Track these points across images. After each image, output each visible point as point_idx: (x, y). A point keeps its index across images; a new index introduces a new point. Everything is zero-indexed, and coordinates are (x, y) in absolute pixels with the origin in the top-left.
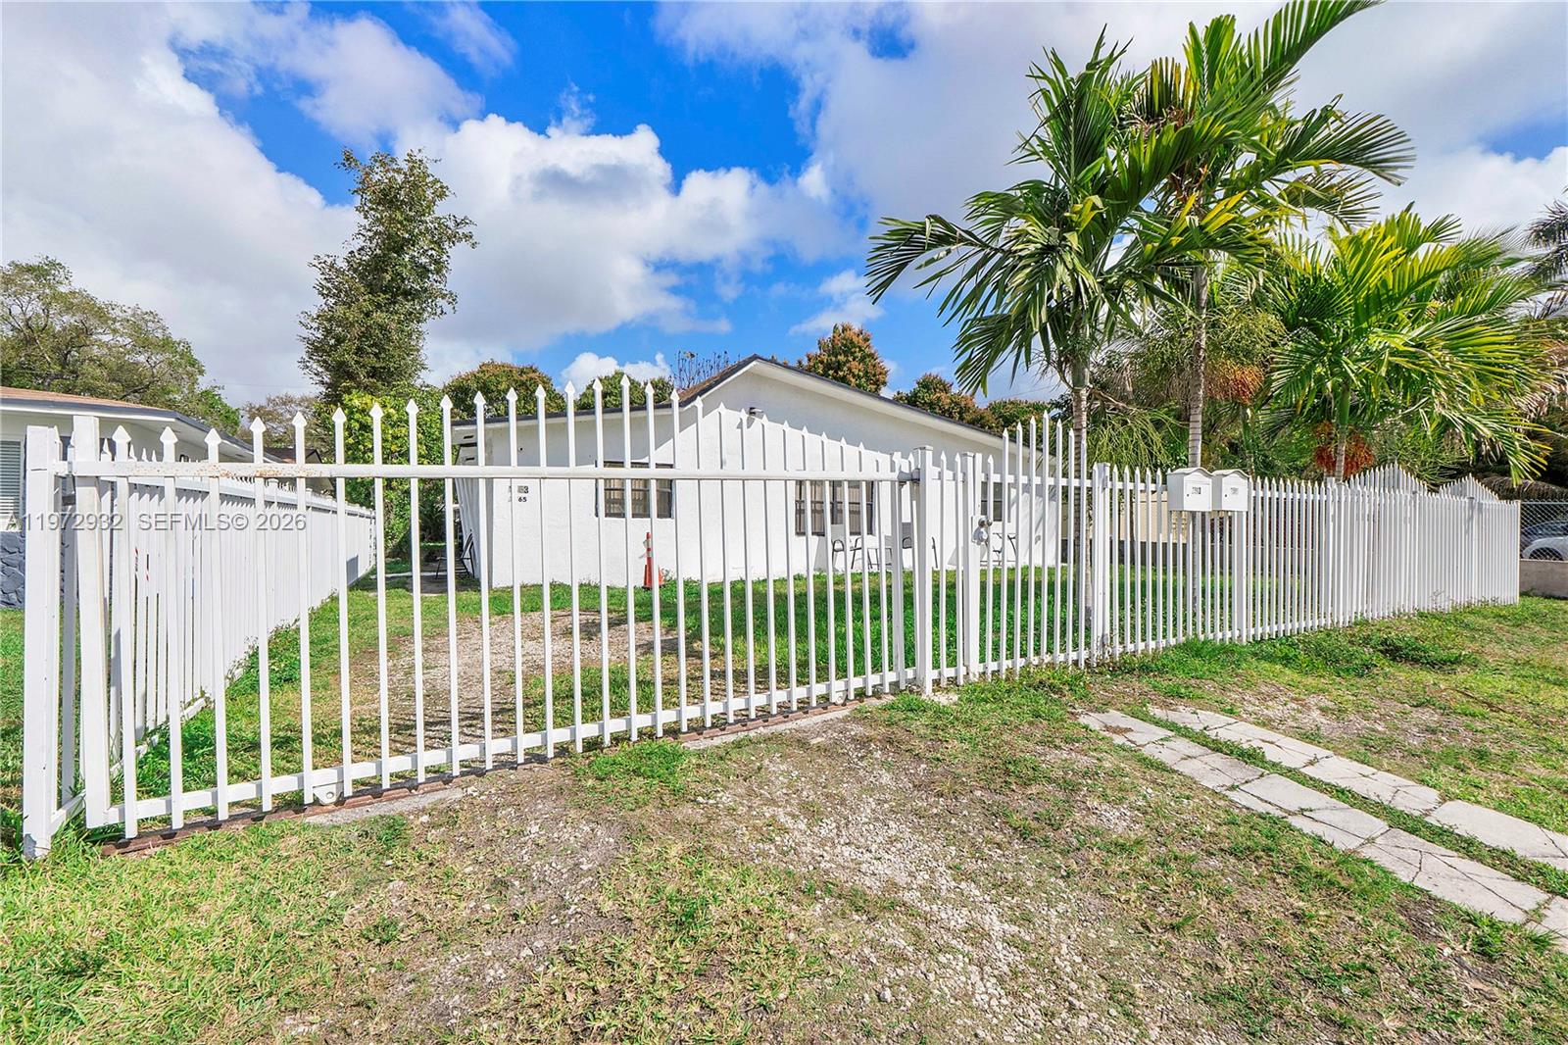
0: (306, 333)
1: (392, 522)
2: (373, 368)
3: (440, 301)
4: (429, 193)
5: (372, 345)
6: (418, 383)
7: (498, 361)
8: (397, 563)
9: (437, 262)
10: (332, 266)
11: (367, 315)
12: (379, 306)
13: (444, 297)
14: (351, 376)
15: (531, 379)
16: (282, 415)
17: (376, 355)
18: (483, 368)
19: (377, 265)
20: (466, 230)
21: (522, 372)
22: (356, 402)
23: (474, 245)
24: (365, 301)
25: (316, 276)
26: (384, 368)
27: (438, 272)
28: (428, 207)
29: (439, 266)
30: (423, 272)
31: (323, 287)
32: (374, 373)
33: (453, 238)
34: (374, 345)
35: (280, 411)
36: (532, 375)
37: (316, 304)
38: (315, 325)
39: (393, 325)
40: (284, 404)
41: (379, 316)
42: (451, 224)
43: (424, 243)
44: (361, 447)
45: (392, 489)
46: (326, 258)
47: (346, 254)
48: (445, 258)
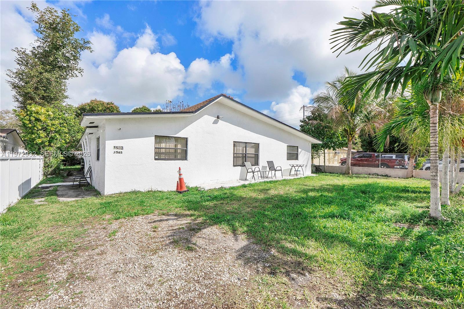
0: (9, 79)
1: (51, 160)
2: (43, 96)
3: (76, 72)
4: (71, 28)
5: (43, 87)
6: (64, 104)
7: (98, 99)
8: (53, 177)
9: (74, 56)
10: (24, 52)
11: (41, 73)
12: (46, 71)
13: (77, 70)
14: (32, 99)
15: (112, 106)
16: (5, 117)
17: (44, 90)
18: (92, 102)
19: (46, 55)
20: (88, 46)
21: (108, 104)
22: (33, 109)
23: (91, 52)
24: (40, 68)
25: (16, 55)
26: (48, 96)
27: (75, 60)
28: (71, 33)
29: (75, 58)
30: (68, 60)
31: (19, 60)
32: (43, 98)
33: (83, 48)
34: (44, 86)
35: (4, 116)
36: (112, 105)
37: (16, 67)
38: (14, 76)
39: (53, 79)
40: (6, 113)
41: (46, 75)
42: (82, 42)
43: (69, 48)
44: (35, 128)
45: (51, 146)
46: (21, 49)
47: (31, 49)
48: (78, 55)
